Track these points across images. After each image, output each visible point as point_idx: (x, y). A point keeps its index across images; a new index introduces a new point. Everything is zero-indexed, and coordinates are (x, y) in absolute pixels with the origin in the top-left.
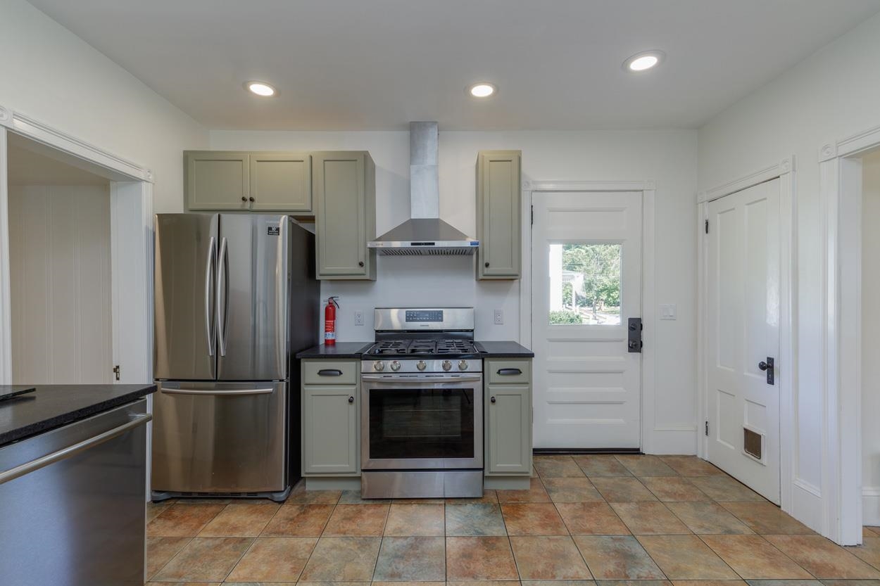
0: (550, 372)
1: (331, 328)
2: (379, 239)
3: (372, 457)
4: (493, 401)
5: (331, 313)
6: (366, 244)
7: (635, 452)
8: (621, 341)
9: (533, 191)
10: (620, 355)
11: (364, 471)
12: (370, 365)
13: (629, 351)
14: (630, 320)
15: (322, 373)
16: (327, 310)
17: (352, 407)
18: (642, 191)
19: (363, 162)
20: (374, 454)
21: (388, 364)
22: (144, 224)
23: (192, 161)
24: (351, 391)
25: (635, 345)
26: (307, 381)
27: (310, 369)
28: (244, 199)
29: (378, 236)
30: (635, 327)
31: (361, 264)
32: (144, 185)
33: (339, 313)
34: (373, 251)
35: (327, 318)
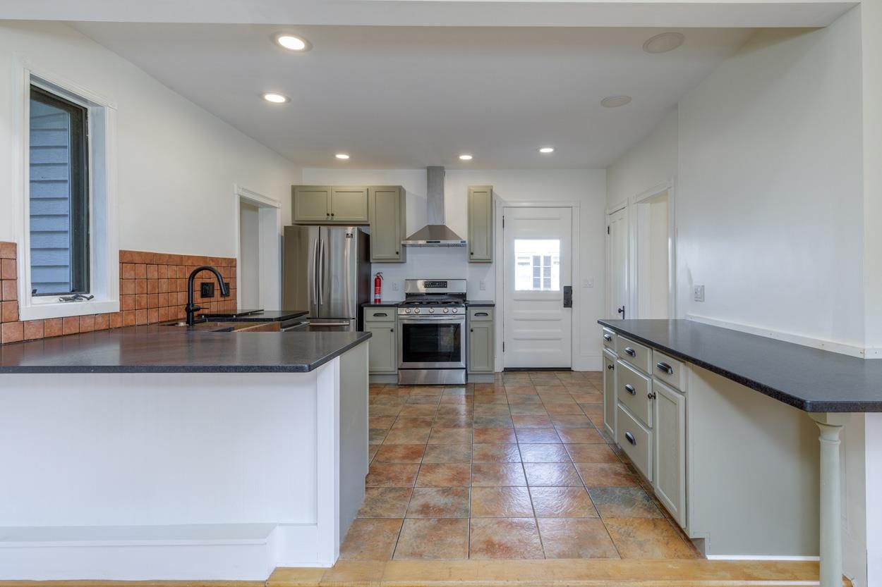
0: (516, 320)
1: (378, 291)
2: (409, 239)
3: (404, 361)
4: (472, 331)
5: (378, 282)
6: (400, 242)
7: (569, 370)
8: (559, 300)
9: (504, 207)
10: (559, 309)
11: (399, 369)
12: (403, 311)
13: (564, 307)
14: (565, 287)
15: (376, 315)
16: (376, 280)
17: (393, 333)
18: (571, 207)
19: (399, 192)
20: (405, 360)
21: (413, 310)
22: (278, 232)
23: (297, 192)
24: (392, 326)
25: (568, 303)
26: (367, 320)
27: (369, 313)
28: (328, 215)
29: (408, 236)
30: (568, 291)
31: (397, 253)
32: (278, 209)
33: (383, 282)
34: (404, 246)
35: (376, 286)
